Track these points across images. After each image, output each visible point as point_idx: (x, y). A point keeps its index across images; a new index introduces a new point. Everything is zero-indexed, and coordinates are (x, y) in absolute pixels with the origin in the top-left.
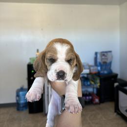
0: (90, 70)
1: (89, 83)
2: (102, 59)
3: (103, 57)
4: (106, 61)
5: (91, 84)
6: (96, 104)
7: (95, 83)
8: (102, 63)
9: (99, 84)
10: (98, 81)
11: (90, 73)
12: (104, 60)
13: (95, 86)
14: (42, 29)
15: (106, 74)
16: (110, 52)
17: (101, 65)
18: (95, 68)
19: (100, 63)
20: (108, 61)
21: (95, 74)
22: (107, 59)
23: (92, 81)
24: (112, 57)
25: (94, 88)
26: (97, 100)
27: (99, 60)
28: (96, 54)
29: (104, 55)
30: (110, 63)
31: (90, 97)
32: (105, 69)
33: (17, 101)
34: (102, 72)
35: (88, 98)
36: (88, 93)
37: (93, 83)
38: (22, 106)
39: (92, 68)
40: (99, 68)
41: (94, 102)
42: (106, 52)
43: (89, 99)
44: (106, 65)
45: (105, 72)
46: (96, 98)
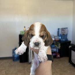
0: (55, 39)
1: (54, 46)
2: (62, 32)
3: (63, 31)
4: (64, 33)
5: (55, 46)
6: (58, 58)
7: (58, 46)
8: (62, 35)
9: (60, 47)
11: (55, 41)
12: (63, 33)
13: (58, 48)
15: (64, 41)
16: (67, 28)
18: (58, 37)
19: (61, 35)
20: (65, 34)
21: (58, 41)
22: (65, 32)
24: (68, 31)
25: (57, 49)
26: (59, 56)
27: (60, 33)
28: (59, 29)
29: (63, 30)
30: (67, 35)
31: (55, 54)
32: (64, 38)
33: (13, 55)
34: (62, 40)
36: (53, 52)
37: (56, 46)
38: (15, 58)
39: (56, 38)
40: (60, 37)
41: (57, 57)
42: (65, 28)
43: (54, 55)
44: (64, 36)
45: (64, 40)
46: (58, 54)
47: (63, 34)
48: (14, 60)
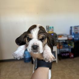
0: (68, 38)
1: (67, 46)
2: (75, 31)
6: (72, 58)
7: (71, 45)
9: (73, 46)
10: (73, 44)
11: (68, 40)
14: (37, 13)
17: (74, 34)
18: (71, 36)
19: (74, 33)
21: (71, 40)
22: (78, 31)
23: (69, 44)
26: (72, 56)
27: (73, 31)
29: (76, 28)
31: (68, 54)
32: (77, 37)
34: (75, 39)
35: (66, 54)
36: (66, 52)
42: (77, 26)
45: (77, 39)
46: (72, 54)
47: (77, 33)
48: (25, 62)
